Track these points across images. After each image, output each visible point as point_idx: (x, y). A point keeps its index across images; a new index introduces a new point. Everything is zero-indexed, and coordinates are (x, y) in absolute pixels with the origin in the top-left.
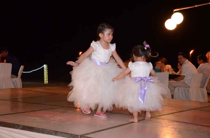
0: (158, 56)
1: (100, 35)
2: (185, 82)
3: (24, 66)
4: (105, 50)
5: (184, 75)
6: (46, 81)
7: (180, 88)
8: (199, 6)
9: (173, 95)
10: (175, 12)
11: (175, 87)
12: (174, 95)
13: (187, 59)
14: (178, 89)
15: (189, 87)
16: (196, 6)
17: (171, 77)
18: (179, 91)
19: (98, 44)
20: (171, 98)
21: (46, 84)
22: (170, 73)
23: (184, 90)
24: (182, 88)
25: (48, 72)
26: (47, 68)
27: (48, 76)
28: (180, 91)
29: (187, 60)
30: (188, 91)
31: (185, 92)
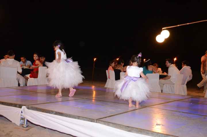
5: (170, 75)
7: (167, 85)
8: (180, 25)
9: (162, 90)
10: (164, 30)
11: (164, 84)
13: (171, 64)
14: (166, 85)
15: (174, 84)
16: (178, 26)
17: (161, 77)
20: (161, 92)
23: (170, 86)
28: (168, 87)
30: (173, 87)
31: (171, 88)
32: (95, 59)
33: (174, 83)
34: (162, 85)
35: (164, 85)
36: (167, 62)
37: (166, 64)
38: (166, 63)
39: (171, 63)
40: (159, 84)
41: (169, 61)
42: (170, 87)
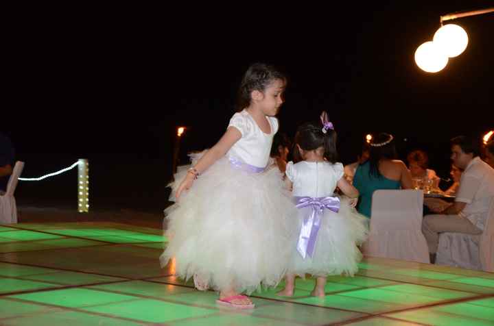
2: (468, 218)
3: (23, 163)
6: (83, 204)
7: (454, 235)
9: (435, 255)
10: (446, 23)
11: (439, 233)
12: (438, 254)
13: (474, 156)
14: (451, 238)
15: (481, 232)
18: (451, 242)
20: (429, 262)
21: (84, 212)
22: (429, 192)
23: (467, 240)
24: (462, 235)
25: (89, 180)
26: (87, 170)
27: (89, 191)
28: (455, 242)
29: (478, 159)
30: (477, 244)
31: (468, 246)
32: (181, 131)
33: (481, 227)
34: (435, 233)
35: (442, 236)
36: (457, 148)
37: (453, 157)
38: (451, 153)
39: (472, 154)
40: (423, 232)
41: (461, 143)
42: (464, 246)
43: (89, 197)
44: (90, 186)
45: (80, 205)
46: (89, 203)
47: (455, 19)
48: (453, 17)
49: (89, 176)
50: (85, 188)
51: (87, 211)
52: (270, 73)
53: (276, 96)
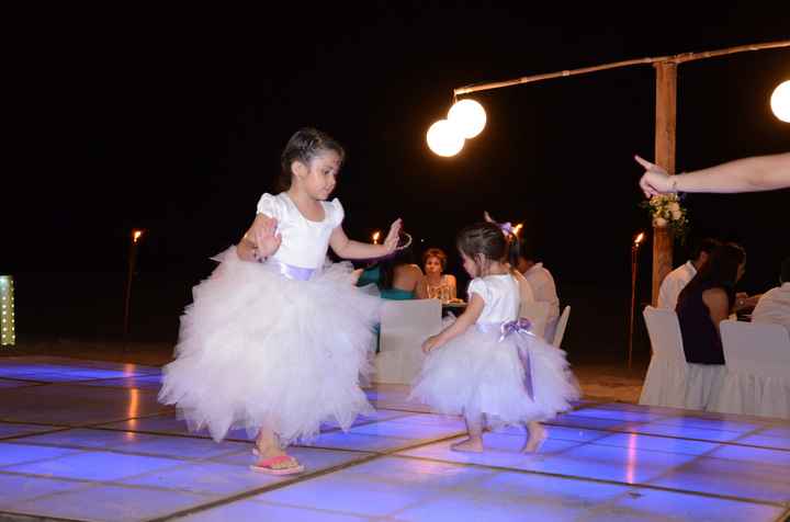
0: (410, 242)
1: (297, 167)
4: (311, 223)
6: (8, 335)
8: (533, 79)
10: (461, 97)
16: (525, 80)
19: (286, 203)
21: (9, 345)
25: (15, 302)
26: (13, 290)
27: (16, 318)
32: (138, 234)
43: (16, 325)
44: (15, 310)
45: (4, 336)
46: (16, 332)
47: (470, 93)
48: (469, 90)
49: (15, 296)
50: (8, 313)
51: (13, 343)
52: (320, 141)
53: (327, 172)
